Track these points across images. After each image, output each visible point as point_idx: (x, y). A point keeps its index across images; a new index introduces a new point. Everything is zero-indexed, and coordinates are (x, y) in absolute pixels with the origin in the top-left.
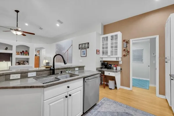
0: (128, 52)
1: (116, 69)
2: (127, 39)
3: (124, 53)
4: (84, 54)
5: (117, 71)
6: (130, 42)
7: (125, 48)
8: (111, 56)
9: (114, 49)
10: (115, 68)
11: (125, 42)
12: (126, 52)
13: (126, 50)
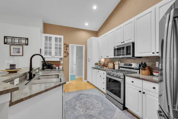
0: (68, 54)
1: (59, 69)
2: (67, 43)
3: (65, 55)
4: (19, 52)
5: (60, 70)
6: (69, 46)
7: (65, 51)
8: (55, 57)
9: (58, 50)
10: (57, 68)
11: (66, 45)
12: (66, 54)
13: (66, 52)
